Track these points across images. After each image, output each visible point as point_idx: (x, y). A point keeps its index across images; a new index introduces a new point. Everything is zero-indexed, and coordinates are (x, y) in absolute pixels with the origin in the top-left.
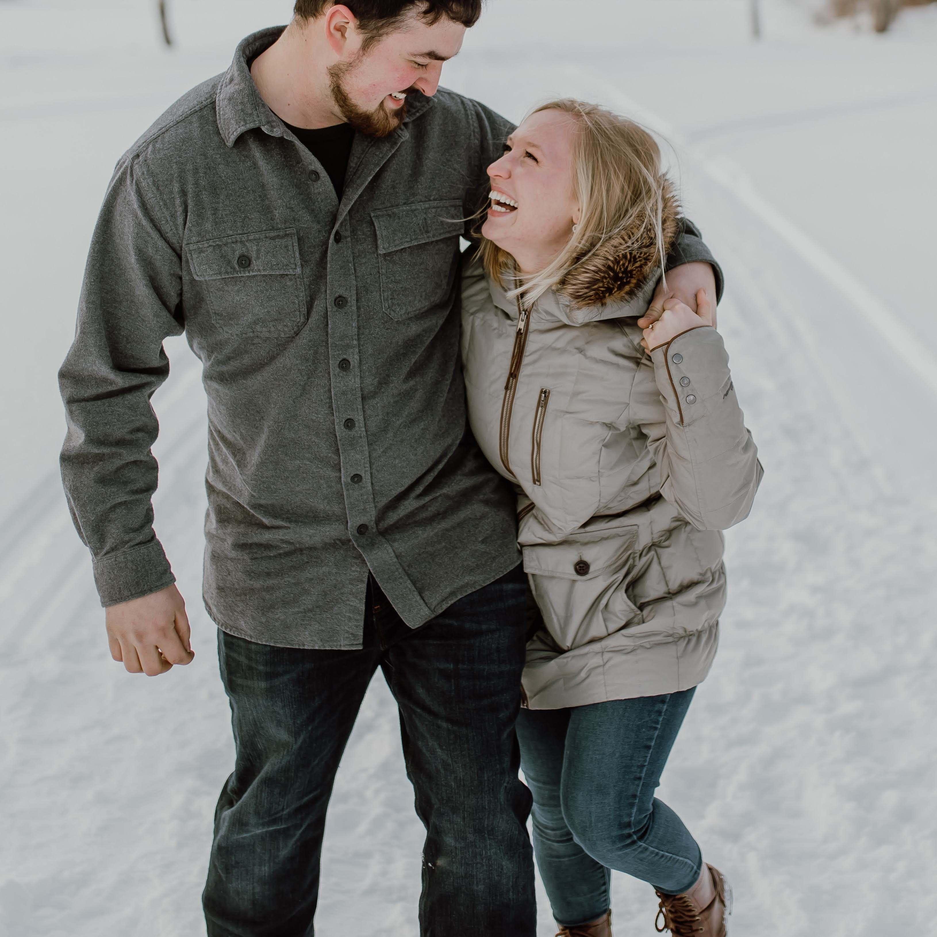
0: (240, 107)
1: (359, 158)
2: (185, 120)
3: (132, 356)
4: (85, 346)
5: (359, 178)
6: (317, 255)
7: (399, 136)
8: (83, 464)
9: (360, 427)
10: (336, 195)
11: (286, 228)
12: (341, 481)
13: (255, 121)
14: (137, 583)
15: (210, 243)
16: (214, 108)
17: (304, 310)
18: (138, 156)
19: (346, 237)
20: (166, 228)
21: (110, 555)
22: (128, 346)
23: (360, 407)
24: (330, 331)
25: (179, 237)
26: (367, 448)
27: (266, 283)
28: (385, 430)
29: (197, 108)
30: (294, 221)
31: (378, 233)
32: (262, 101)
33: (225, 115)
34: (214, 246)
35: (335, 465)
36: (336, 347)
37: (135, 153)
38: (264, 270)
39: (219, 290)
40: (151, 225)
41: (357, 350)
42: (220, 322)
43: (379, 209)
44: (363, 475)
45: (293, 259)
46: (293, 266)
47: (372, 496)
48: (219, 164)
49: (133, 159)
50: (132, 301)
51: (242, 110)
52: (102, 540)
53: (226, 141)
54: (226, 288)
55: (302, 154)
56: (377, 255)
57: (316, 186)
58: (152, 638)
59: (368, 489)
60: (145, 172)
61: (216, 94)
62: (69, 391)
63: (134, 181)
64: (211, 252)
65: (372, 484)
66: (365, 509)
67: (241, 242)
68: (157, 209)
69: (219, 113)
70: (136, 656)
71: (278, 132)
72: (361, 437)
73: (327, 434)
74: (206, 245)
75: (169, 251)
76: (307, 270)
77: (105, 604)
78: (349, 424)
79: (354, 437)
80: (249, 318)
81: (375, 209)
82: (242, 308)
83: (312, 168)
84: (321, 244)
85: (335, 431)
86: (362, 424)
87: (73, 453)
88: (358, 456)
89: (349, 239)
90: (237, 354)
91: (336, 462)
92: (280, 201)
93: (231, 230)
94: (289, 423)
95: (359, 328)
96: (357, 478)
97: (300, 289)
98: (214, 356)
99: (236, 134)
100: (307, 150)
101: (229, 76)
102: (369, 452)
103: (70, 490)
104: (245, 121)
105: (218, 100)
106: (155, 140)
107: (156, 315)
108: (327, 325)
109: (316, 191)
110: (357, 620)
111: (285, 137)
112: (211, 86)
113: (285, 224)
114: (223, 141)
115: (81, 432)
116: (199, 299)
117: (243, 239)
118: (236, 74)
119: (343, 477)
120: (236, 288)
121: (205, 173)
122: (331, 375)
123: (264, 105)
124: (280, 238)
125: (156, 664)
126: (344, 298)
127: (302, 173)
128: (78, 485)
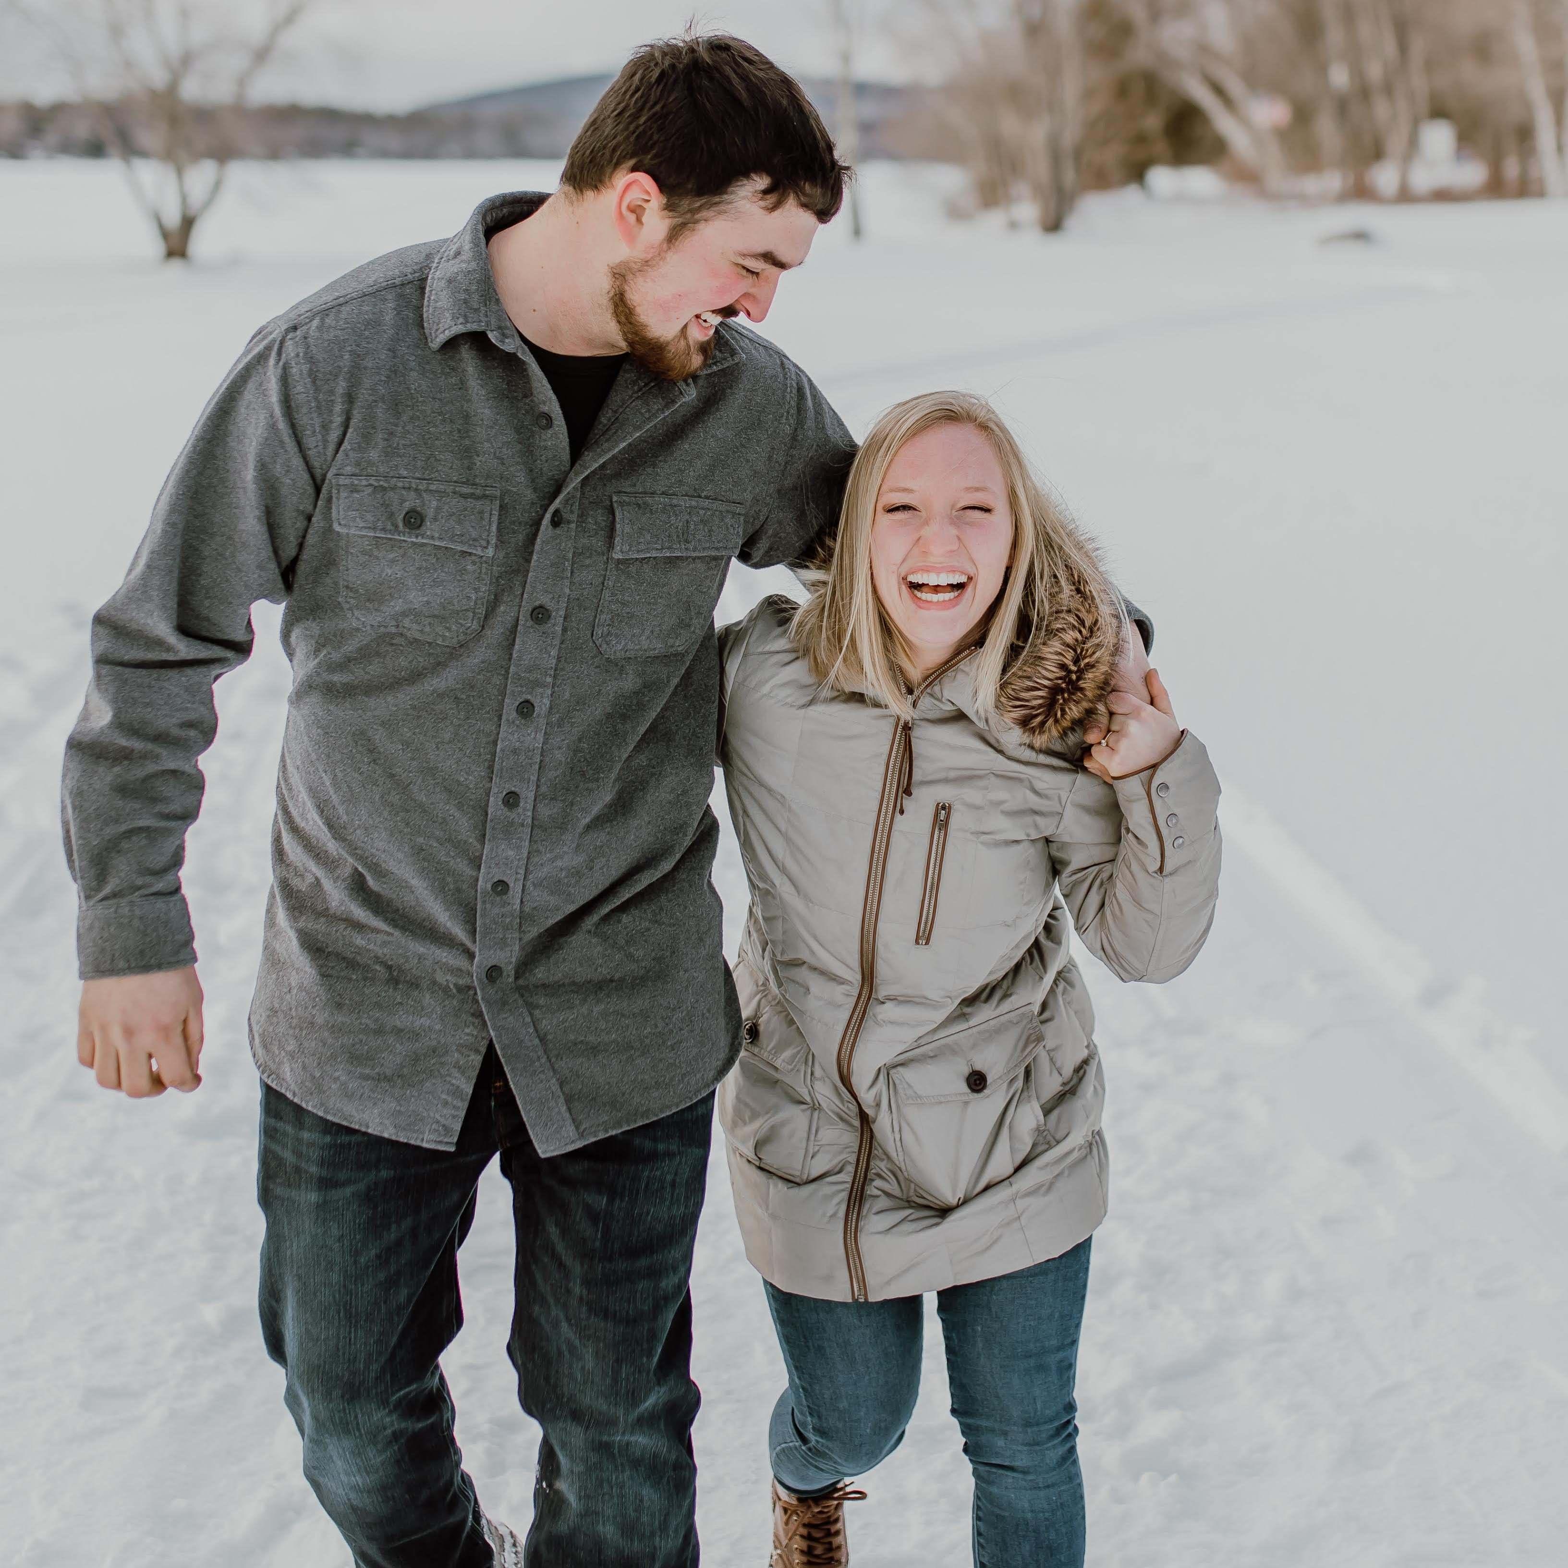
0: (463, 296)
1: (616, 412)
2: (375, 294)
3: (207, 619)
4: (145, 586)
5: (607, 440)
6: (521, 537)
7: (681, 393)
8: (98, 758)
9: (525, 810)
10: (569, 457)
11: (486, 486)
12: (477, 885)
13: (480, 321)
14: (142, 952)
15: (371, 482)
16: (422, 289)
17: (482, 611)
18: (295, 328)
19: (569, 522)
20: (311, 442)
21: (111, 902)
22: (207, 603)
23: (534, 778)
24: (515, 656)
25: (325, 460)
26: (527, 843)
27: (438, 559)
28: (561, 828)
29: (397, 281)
30: (501, 478)
31: (618, 526)
32: (497, 294)
33: (437, 302)
34: (375, 487)
35: (476, 857)
36: (519, 679)
37: (291, 324)
38: (440, 539)
39: (364, 553)
40: (291, 432)
41: (549, 692)
42: (352, 601)
43: (625, 493)
44: (511, 885)
45: (486, 534)
46: (484, 543)
47: (518, 920)
48: (411, 370)
49: (287, 331)
50: (230, 538)
51: (466, 302)
52: (101, 877)
53: (429, 340)
54: (376, 553)
55: (535, 384)
56: (608, 559)
57: (544, 437)
58: (147, 1040)
59: (515, 907)
60: (301, 355)
61: (430, 269)
62: (103, 645)
63: (281, 364)
64: (369, 495)
65: (522, 902)
66: (504, 939)
67: (416, 490)
68: (304, 410)
69: (429, 297)
70: (115, 1065)
71: (510, 345)
72: (523, 825)
73: (474, 808)
74: (364, 483)
75: (306, 476)
76: (501, 555)
77: (83, 975)
78: (511, 800)
79: (512, 824)
80: (398, 605)
81: (620, 492)
82: (390, 588)
83: (545, 409)
84: (530, 523)
85: (487, 805)
86: (530, 806)
87: (87, 739)
88: (511, 853)
89: (573, 526)
90: (365, 654)
91: (477, 854)
92: (487, 445)
93: (406, 469)
94: (423, 779)
95: (559, 659)
96: (501, 887)
97: (483, 580)
98: (325, 652)
99: (448, 334)
100: (545, 381)
101: (454, 248)
102: (529, 853)
103: (71, 793)
104: (465, 317)
105: (433, 278)
106: (325, 313)
107: (260, 567)
108: (513, 644)
109: (542, 444)
110: (455, 1107)
111: (519, 355)
112: (424, 255)
113: (486, 479)
114: (426, 338)
115: (108, 708)
116: (329, 561)
117: (420, 487)
118: (467, 247)
119: (481, 879)
120: (391, 556)
121: (388, 377)
122: (503, 721)
123: (498, 301)
124: (474, 499)
125: (144, 1082)
126: (547, 610)
127: (527, 412)
128: (85, 787)
